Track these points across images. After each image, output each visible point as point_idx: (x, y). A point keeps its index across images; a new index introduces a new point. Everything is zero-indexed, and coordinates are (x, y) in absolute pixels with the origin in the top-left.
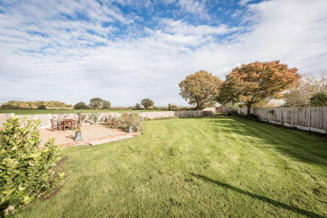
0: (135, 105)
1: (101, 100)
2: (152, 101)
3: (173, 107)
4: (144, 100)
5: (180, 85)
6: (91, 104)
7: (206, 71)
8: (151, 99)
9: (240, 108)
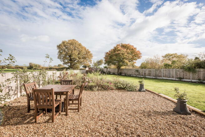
9: (106, 69)
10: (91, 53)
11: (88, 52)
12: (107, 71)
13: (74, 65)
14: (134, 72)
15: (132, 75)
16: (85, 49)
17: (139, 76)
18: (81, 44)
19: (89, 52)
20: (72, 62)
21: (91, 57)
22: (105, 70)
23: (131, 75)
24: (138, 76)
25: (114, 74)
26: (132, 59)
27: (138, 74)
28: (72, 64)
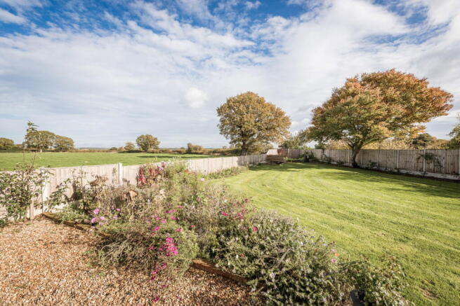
0: (124, 146)
1: (53, 134)
2: (156, 139)
3: (196, 148)
4: (142, 137)
5: (220, 111)
6: (27, 142)
7: (255, 93)
8: (154, 136)
9: (320, 150)
10: (285, 115)
11: (279, 114)
12: (324, 157)
13: (250, 143)
14: (414, 161)
15: (403, 171)
16: (272, 109)
17: (439, 176)
18: (263, 98)
19: (281, 114)
20: (245, 138)
21: (287, 124)
22: (318, 154)
23: (398, 169)
24: (429, 174)
25: (341, 165)
26: (405, 120)
27: (431, 166)
28: (247, 142)
